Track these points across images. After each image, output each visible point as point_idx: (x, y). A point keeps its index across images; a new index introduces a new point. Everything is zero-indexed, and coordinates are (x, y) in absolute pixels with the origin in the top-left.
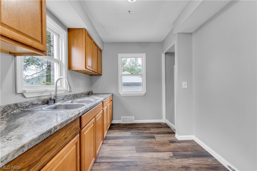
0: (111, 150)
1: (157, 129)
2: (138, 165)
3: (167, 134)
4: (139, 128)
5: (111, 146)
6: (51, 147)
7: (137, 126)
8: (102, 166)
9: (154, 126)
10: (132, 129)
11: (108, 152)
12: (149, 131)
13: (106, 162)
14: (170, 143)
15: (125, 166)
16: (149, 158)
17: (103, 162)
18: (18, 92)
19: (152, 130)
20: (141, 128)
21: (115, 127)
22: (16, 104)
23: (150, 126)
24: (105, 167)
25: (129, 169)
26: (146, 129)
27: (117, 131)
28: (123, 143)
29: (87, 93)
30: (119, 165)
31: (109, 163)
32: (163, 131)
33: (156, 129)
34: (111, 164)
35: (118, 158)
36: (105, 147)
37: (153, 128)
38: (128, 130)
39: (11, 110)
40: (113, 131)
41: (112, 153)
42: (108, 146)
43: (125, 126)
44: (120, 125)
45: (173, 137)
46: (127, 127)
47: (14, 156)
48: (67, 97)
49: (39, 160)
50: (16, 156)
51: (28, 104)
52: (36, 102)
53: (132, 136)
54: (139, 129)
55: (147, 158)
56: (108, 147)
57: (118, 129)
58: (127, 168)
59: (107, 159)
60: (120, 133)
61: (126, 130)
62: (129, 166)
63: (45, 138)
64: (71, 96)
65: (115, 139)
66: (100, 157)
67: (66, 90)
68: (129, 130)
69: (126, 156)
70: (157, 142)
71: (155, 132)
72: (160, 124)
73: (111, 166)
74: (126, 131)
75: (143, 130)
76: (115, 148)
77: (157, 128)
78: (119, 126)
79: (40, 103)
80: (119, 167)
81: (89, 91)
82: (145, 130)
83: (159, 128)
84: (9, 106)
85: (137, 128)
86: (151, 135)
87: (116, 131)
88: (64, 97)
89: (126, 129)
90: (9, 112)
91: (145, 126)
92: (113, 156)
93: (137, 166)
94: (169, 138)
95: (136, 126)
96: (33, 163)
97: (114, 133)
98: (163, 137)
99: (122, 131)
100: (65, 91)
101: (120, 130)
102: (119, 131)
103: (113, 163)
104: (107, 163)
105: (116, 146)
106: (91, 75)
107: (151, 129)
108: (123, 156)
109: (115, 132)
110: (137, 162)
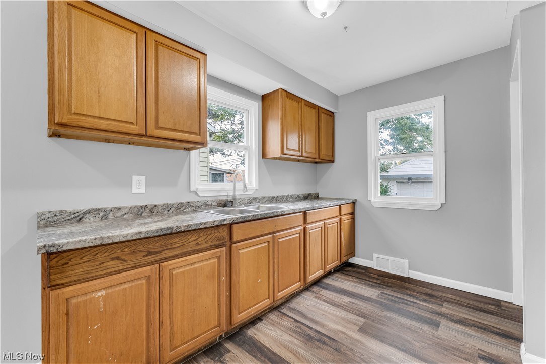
0: (313, 306)
1: (466, 312)
2: (341, 351)
3: (494, 336)
4: (414, 290)
5: (320, 300)
6: (174, 246)
7: (411, 286)
8: (284, 320)
9: (464, 300)
10: (390, 288)
11: (308, 307)
12: (434, 305)
13: (293, 318)
14: (478, 357)
15: (316, 340)
16: (377, 354)
17: (288, 316)
18: (191, 190)
19: (447, 308)
20: (416, 292)
21: (353, 271)
22: (188, 202)
23: (450, 296)
24: (286, 323)
25: (319, 347)
26: (429, 299)
27: (352, 279)
28: (346, 304)
29: (303, 196)
30: (309, 332)
31: (296, 321)
32: (485, 323)
33: (465, 310)
34: (298, 325)
35: (316, 322)
36: (308, 297)
37: (459, 304)
38: (378, 285)
39: (184, 208)
40: (344, 277)
41: (312, 311)
42: (316, 297)
43: (379, 276)
44: (369, 270)
45: (510, 352)
46: (380, 279)
47: (132, 237)
48: (258, 200)
49: (159, 252)
50: (134, 238)
51: (201, 204)
52: (210, 203)
53: (377, 299)
54: (408, 292)
55: (371, 352)
56: (314, 299)
57: (358, 278)
58: (318, 344)
59: (298, 316)
60: (354, 286)
61: (373, 284)
62: (324, 343)
63: (164, 233)
64: (266, 199)
65: (336, 292)
66: (290, 308)
67: (256, 189)
68: (380, 287)
69: (331, 326)
70: (434, 337)
71: (453, 315)
72: (497, 303)
73: (296, 327)
74: (372, 286)
75: (417, 298)
76: (324, 305)
77: (472, 310)
78: (364, 272)
79: (215, 204)
80: (305, 335)
81: (308, 192)
82: (425, 300)
83: (477, 312)
84: (182, 203)
85: (408, 289)
86: (430, 317)
87: (350, 280)
88: (252, 200)
89: (375, 282)
90: (182, 209)
91: (434, 293)
92: (310, 316)
93: (338, 351)
94: (490, 346)
95: (406, 285)
96: (152, 252)
97: (344, 281)
98: (470, 336)
99: (362, 283)
100: (254, 190)
101: (361, 280)
102: (355, 282)
103: (302, 326)
104: (293, 321)
105: (328, 303)
106: (316, 163)
107: (445, 304)
108: (326, 323)
109: (347, 280)
110: (344, 345)
